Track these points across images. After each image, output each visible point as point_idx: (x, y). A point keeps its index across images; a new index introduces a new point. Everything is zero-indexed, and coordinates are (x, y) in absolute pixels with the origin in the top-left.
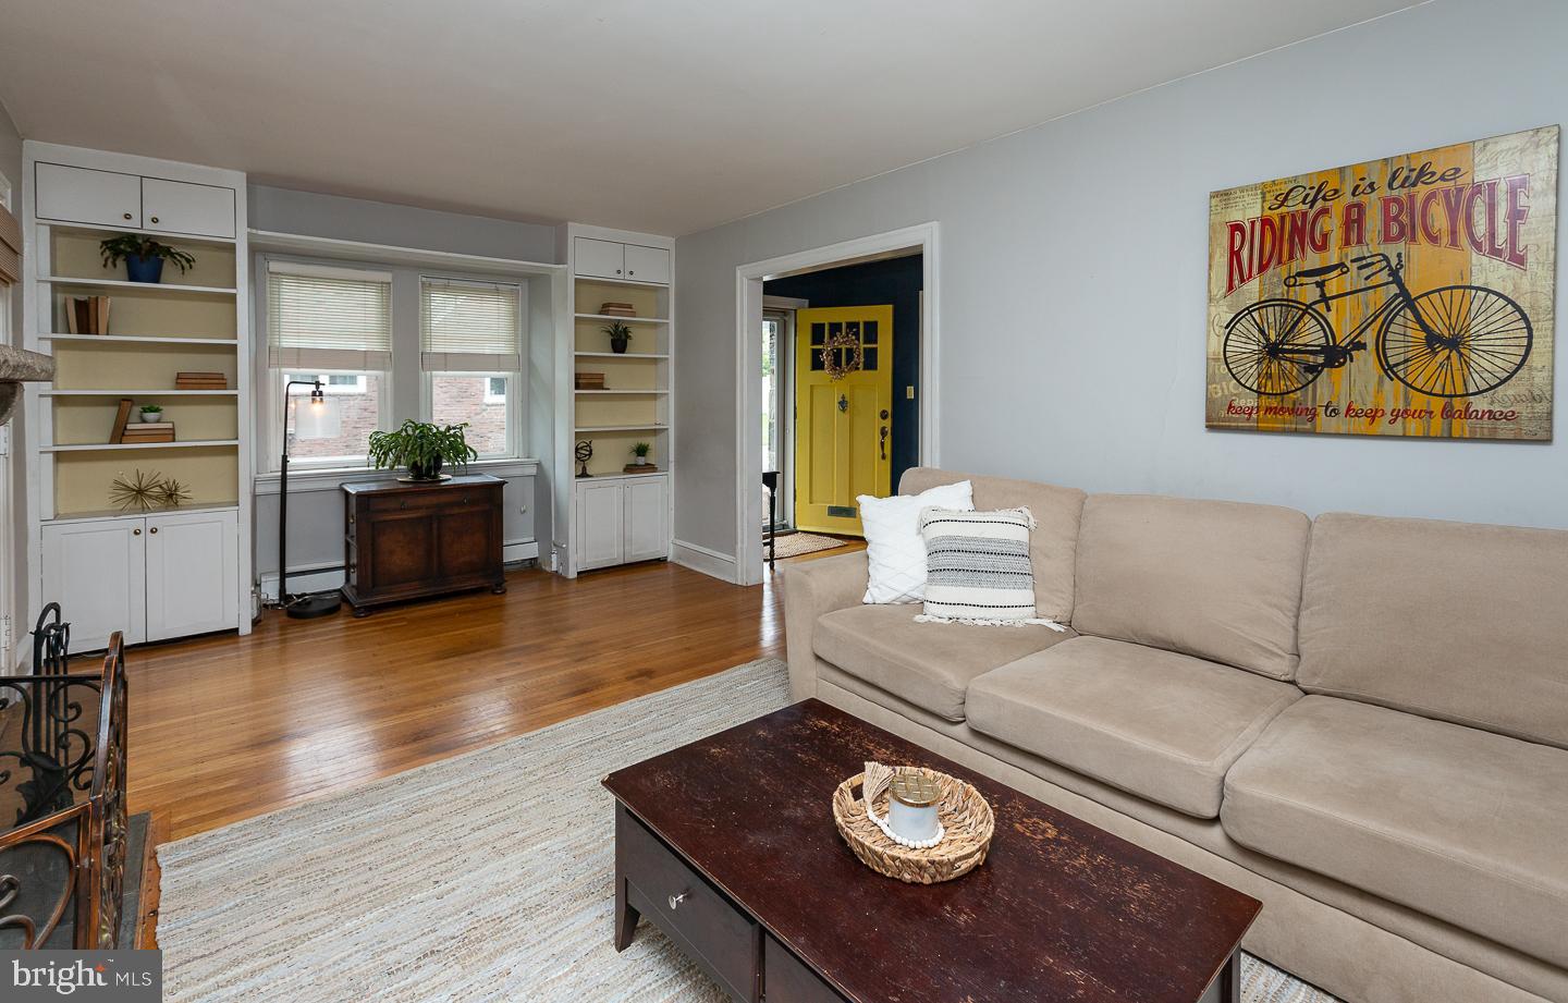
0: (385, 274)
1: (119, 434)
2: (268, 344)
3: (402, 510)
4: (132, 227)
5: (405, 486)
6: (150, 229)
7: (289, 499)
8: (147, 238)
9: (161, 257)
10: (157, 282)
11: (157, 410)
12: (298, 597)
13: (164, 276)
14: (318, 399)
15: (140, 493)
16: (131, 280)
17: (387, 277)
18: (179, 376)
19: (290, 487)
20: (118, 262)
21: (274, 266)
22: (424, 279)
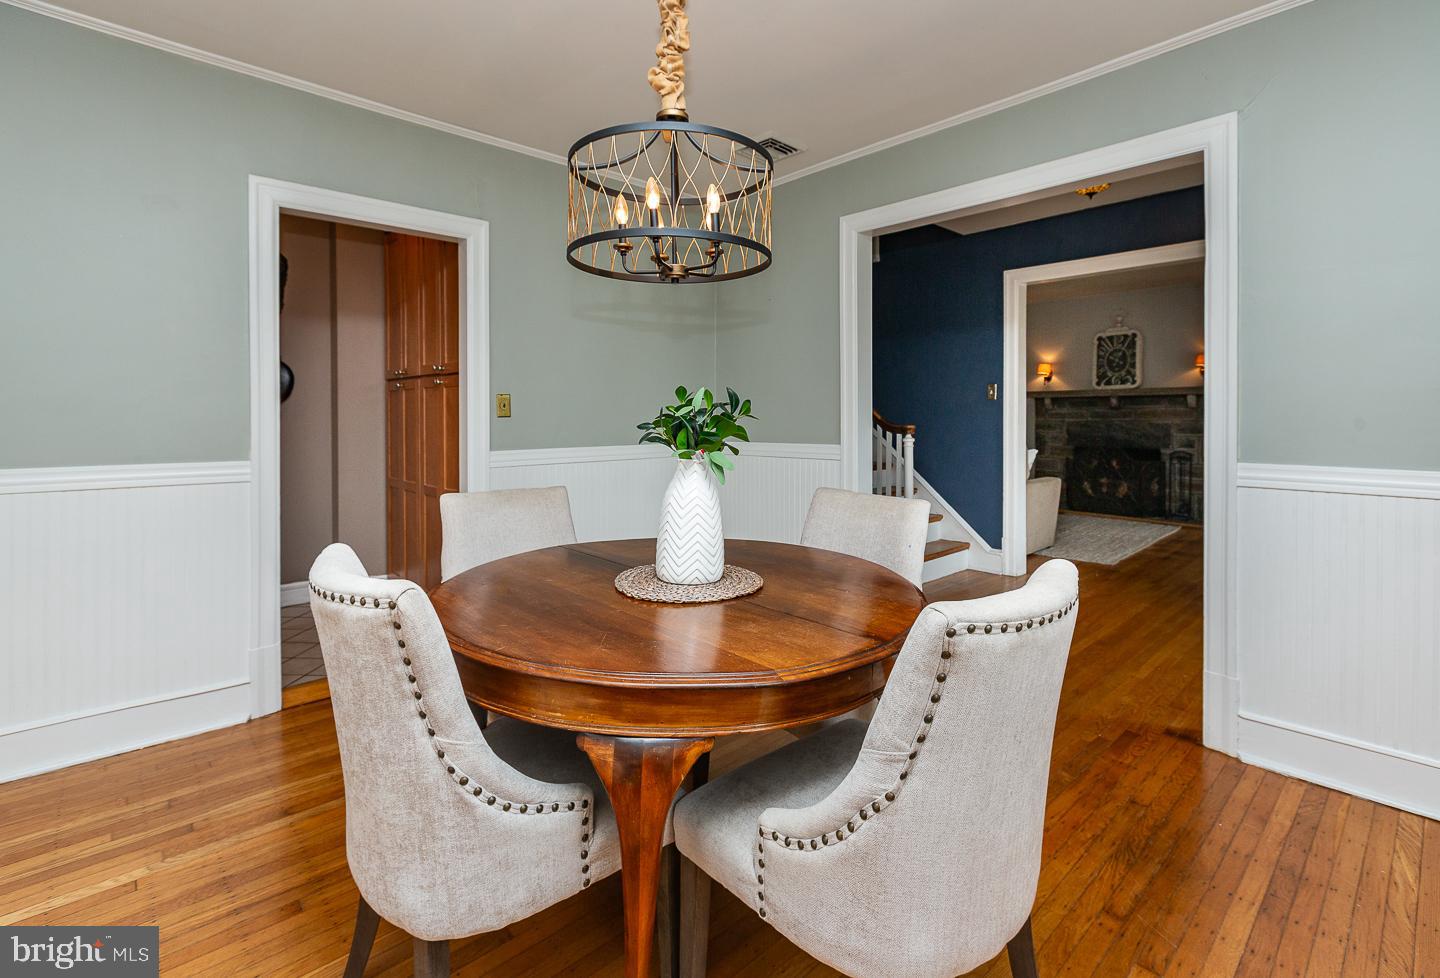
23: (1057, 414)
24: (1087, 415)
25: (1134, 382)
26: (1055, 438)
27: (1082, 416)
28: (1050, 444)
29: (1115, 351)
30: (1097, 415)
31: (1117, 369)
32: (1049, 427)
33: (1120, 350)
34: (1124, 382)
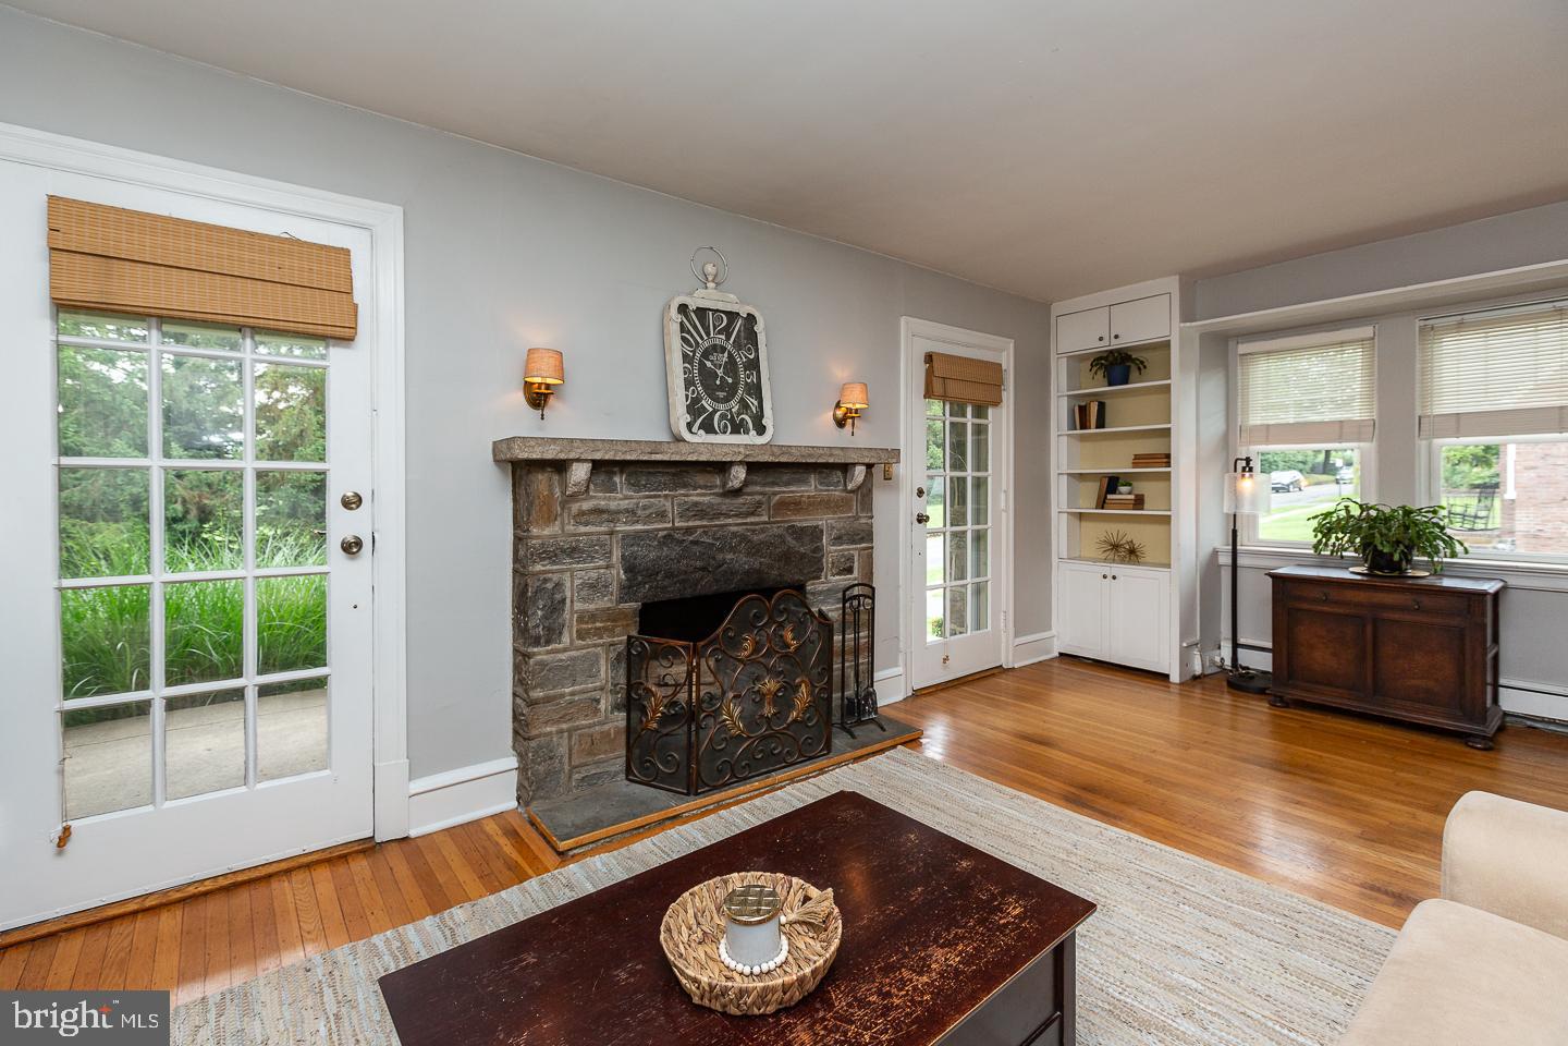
0: (1366, 328)
1: (1102, 503)
2: (1239, 424)
3: (1326, 601)
4: (1105, 346)
5: (1359, 577)
6: (1116, 345)
7: (1239, 570)
8: (1118, 351)
9: (1128, 364)
10: (1127, 383)
11: (1130, 485)
12: (1244, 668)
13: (1131, 377)
14: (1247, 474)
15: (1115, 547)
16: (1110, 385)
17: (1367, 331)
18: (1137, 457)
19: (1241, 561)
20: (1099, 373)
21: (1243, 348)
22: (1422, 323)
23: (598, 511)
24: (670, 507)
25: (761, 430)
26: (594, 587)
27: (662, 515)
28: (578, 606)
29: (714, 348)
30: (699, 511)
31: (721, 395)
32: (573, 552)
33: (723, 349)
34: (737, 428)
